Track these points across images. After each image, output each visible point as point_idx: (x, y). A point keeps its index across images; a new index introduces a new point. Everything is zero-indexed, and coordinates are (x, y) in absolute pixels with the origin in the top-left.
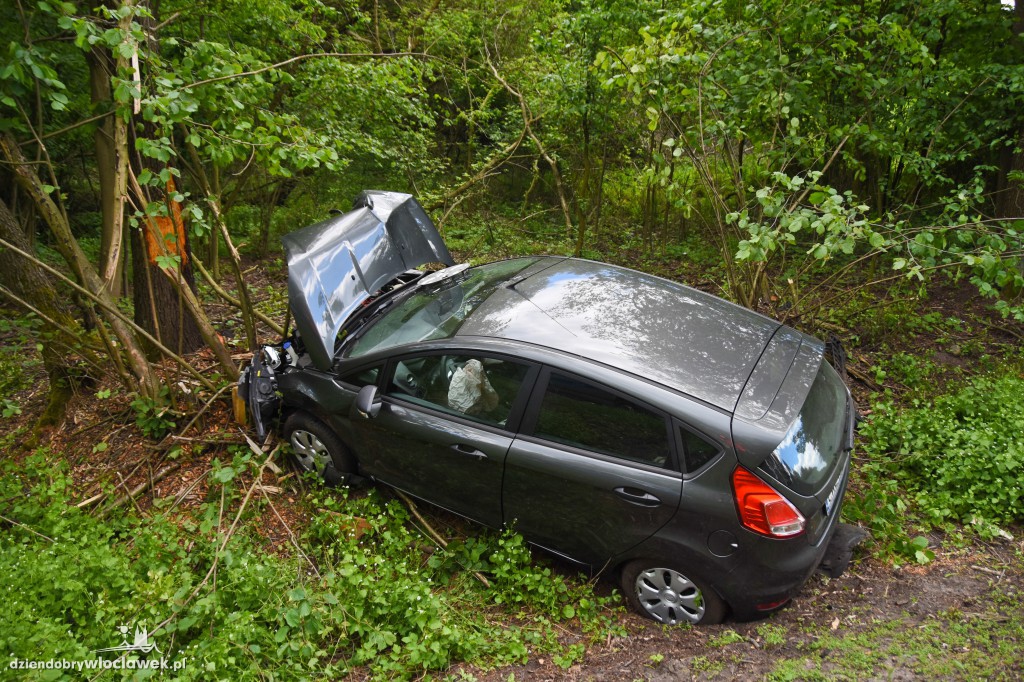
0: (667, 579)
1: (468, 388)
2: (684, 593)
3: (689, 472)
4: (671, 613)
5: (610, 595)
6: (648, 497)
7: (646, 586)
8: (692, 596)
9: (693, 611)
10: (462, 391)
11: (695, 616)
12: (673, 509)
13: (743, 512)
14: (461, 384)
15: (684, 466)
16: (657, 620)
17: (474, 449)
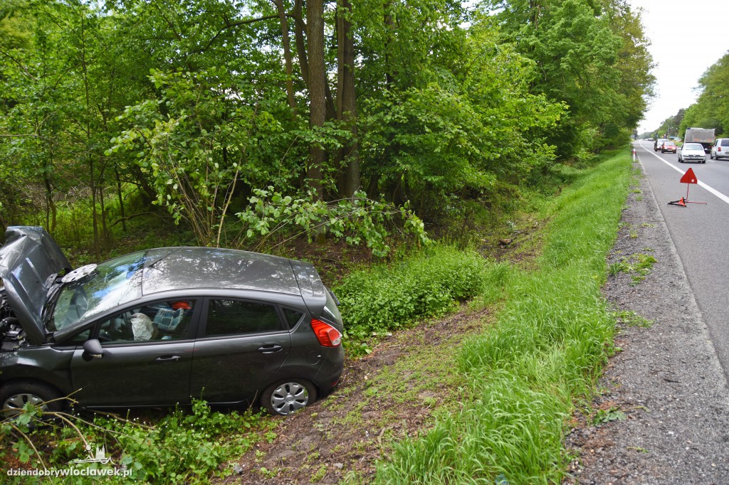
0: (288, 389)
1: (148, 328)
2: (296, 394)
3: (291, 328)
4: (292, 407)
5: (260, 411)
6: (275, 347)
7: (276, 398)
8: (302, 392)
9: (301, 401)
10: (145, 329)
11: (304, 403)
12: (289, 350)
13: (320, 339)
14: (143, 326)
15: (288, 327)
16: (284, 415)
17: (171, 356)
